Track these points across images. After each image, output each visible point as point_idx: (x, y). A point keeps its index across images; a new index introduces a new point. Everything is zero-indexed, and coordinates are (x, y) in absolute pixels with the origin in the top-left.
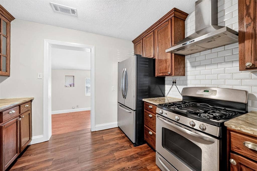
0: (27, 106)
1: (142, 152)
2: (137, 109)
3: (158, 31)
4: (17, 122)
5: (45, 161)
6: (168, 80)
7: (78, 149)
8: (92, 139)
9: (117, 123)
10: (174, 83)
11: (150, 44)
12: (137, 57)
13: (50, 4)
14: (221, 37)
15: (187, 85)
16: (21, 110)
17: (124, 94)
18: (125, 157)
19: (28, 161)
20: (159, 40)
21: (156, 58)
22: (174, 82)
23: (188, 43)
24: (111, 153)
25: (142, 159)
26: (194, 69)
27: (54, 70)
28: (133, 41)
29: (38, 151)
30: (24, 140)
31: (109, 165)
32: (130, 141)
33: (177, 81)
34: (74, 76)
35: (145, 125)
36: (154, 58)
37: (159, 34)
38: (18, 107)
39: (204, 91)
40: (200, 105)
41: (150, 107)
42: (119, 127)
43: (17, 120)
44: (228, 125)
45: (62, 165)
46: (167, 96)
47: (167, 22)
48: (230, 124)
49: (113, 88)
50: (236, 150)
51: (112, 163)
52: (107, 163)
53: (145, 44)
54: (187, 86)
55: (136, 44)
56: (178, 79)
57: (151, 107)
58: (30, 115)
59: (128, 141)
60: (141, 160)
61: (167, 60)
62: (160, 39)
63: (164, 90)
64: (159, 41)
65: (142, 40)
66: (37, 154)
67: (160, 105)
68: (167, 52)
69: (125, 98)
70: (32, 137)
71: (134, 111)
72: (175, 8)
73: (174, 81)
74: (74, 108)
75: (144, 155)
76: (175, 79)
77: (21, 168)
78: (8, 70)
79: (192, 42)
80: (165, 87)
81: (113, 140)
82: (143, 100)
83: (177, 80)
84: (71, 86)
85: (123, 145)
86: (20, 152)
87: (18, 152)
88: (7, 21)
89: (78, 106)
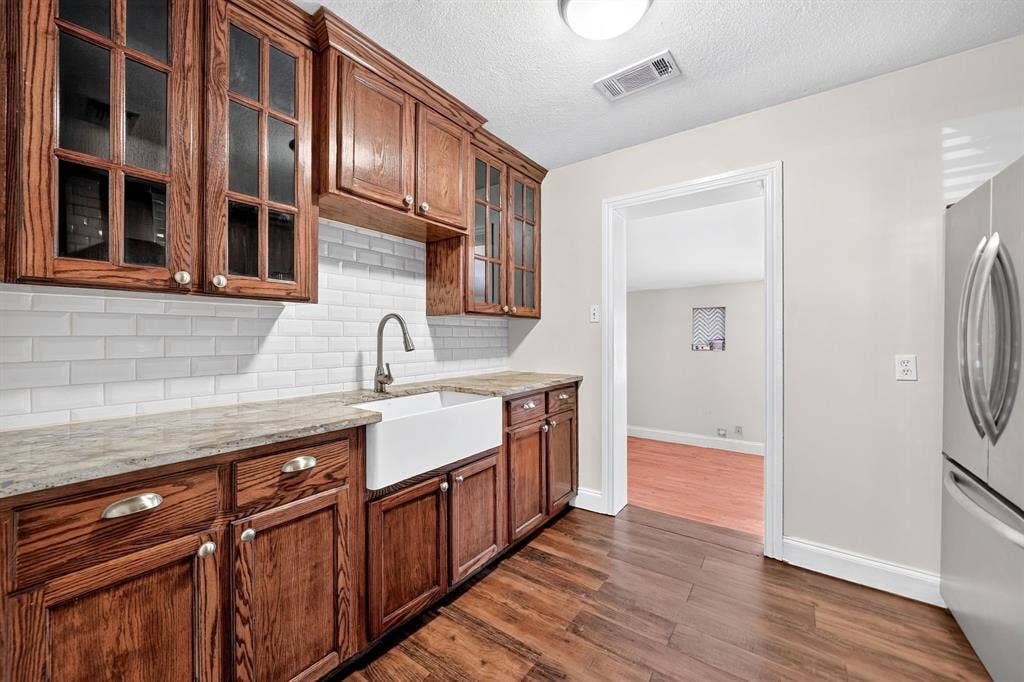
0: (566, 396)
4: (540, 432)
5: (589, 570)
7: (686, 594)
13: (595, 87)
16: (550, 406)
19: (559, 546)
30: (558, 487)
34: (724, 308)
38: (543, 396)
43: (541, 428)
45: (621, 611)
49: (904, 363)
58: (573, 423)
70: (577, 486)
74: (724, 435)
77: (543, 553)
78: (537, 302)
84: (712, 348)
86: (548, 513)
87: (544, 510)
88: (533, 185)
89: (739, 431)
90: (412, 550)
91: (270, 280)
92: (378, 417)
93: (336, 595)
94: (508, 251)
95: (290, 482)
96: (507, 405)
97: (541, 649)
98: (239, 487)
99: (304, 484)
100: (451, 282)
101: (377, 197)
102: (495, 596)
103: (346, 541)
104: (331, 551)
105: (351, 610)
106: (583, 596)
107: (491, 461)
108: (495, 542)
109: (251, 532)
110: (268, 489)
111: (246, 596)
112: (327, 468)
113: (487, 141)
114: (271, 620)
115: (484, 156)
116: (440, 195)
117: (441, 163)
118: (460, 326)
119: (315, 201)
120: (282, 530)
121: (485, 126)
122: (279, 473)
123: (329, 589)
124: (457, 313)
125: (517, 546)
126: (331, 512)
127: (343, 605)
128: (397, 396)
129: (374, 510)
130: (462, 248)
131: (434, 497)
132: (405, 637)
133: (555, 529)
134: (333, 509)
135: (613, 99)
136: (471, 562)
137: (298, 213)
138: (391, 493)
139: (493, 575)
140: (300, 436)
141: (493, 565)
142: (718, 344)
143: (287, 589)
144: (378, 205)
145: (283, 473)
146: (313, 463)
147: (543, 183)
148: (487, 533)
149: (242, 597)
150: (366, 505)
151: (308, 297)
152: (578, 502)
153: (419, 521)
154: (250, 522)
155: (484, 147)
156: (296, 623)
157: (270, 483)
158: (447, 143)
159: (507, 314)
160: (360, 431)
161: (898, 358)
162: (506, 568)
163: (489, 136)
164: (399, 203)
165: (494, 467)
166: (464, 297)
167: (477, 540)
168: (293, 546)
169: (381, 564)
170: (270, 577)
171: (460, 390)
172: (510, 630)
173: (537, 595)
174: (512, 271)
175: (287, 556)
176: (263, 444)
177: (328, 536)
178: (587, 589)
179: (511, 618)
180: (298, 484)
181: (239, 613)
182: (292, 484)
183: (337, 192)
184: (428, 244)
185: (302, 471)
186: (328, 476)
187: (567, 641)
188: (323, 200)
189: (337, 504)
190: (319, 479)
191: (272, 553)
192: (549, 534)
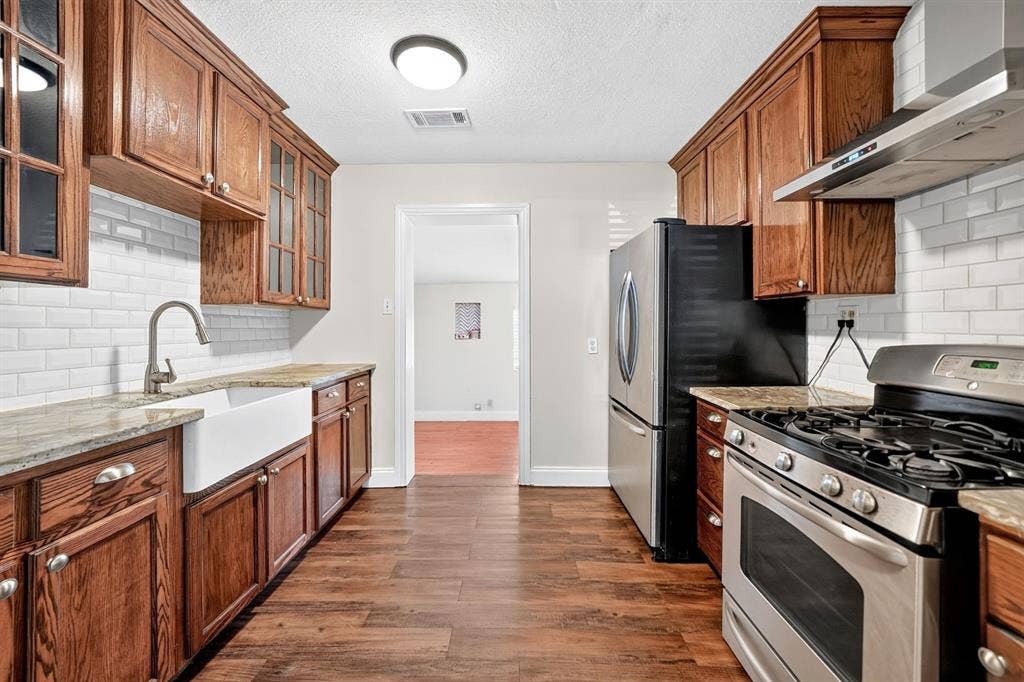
0: (362, 384)
1: (680, 586)
2: (665, 422)
3: (760, 113)
4: (342, 420)
5: (396, 531)
6: (821, 310)
7: (475, 524)
8: (522, 507)
9: (605, 470)
10: (846, 329)
11: (733, 171)
12: (667, 230)
13: (404, 113)
14: (1004, 116)
15: (903, 334)
16: (350, 393)
17: (625, 366)
18: (611, 583)
19: (363, 522)
20: (763, 149)
21: (755, 222)
22: (846, 324)
23: (854, 156)
24: (566, 559)
25: (671, 606)
26: (937, 260)
27: (422, 286)
28: (672, 163)
29: (382, 507)
30: (356, 471)
31: (552, 589)
32: (641, 540)
33: (857, 319)
34: (479, 304)
35: (701, 490)
36: (748, 224)
37: (763, 125)
38: (344, 384)
39: (976, 364)
40: (949, 427)
41: (711, 418)
42: (612, 489)
43: (342, 415)
44: (974, 502)
45: (430, 550)
46: (817, 385)
47: (794, 71)
48: (979, 501)
49: (592, 343)
50: (1006, 614)
51: (563, 584)
52: (546, 582)
53: (716, 169)
54: (903, 338)
55: (684, 171)
56: (862, 306)
57: (715, 418)
58: (367, 409)
59: (636, 538)
60: (668, 609)
61: (797, 231)
62: (769, 144)
63: (804, 358)
64: (764, 153)
65: (703, 154)
66: (380, 511)
67: (740, 412)
68: (779, 201)
69: (629, 382)
70: (371, 468)
71: (654, 428)
72: (819, 9)
73: (847, 318)
74: (480, 409)
75: (683, 596)
76: (847, 310)
77: (349, 532)
78: (327, 294)
79: (866, 151)
80: (805, 344)
81: (585, 522)
82: (693, 391)
83: (857, 315)
84: (470, 337)
85: (614, 547)
86: (348, 497)
87: (345, 494)
88: (326, 176)
89: (490, 403)
90: (231, 553)
91: (22, 255)
92: (200, 414)
93: (154, 614)
94: (301, 240)
95: (104, 495)
96: (315, 394)
97: (371, 600)
98: (43, 508)
99: (120, 495)
100: (240, 269)
101: (173, 170)
102: (313, 579)
103: (165, 553)
104: (148, 568)
105: (168, 627)
106: (396, 551)
107: (302, 451)
108: (305, 531)
109: (63, 557)
110: (79, 507)
111: (51, 638)
112: (144, 474)
113: (283, 125)
114: (80, 660)
115: (280, 141)
116: (239, 176)
117: (240, 143)
118: (240, 317)
119: (86, 163)
120: (93, 553)
121: (284, 112)
122: (91, 486)
123: (147, 610)
124: (250, 302)
125: (322, 533)
126: (148, 524)
127: (163, 624)
128: (178, 396)
129: (194, 515)
130: (255, 233)
131: (251, 493)
132: (222, 647)
133: (354, 510)
134: (151, 519)
135: (416, 125)
136: (284, 555)
137: (64, 175)
138: (209, 495)
139: (303, 563)
140: (120, 440)
141: (301, 555)
142: (475, 333)
143: (99, 621)
144: (171, 179)
145: (96, 486)
146: (130, 470)
147: (334, 174)
148: (297, 524)
149: (44, 640)
150: (184, 511)
151: (79, 280)
152: (373, 483)
153: (237, 520)
154: (57, 548)
155: (280, 131)
156: (110, 656)
157: (81, 498)
158: (247, 122)
159: (300, 304)
160: (177, 430)
161: (589, 340)
162: (315, 555)
163: (288, 123)
164: (196, 179)
165: (304, 457)
166: (258, 285)
167: (290, 531)
168: (105, 569)
169: (201, 573)
170: (78, 610)
171: (258, 384)
172: (339, 597)
173: (353, 564)
174: (305, 261)
175: (99, 581)
176: (78, 452)
177: (144, 552)
178: (398, 545)
179: (336, 588)
180: (114, 495)
181: (40, 660)
182: (106, 497)
183: (122, 157)
184: (204, 222)
185: (117, 481)
186: (147, 483)
187: (393, 585)
188: (96, 160)
189: (155, 513)
190: (138, 487)
191: (82, 581)
192: (350, 515)
